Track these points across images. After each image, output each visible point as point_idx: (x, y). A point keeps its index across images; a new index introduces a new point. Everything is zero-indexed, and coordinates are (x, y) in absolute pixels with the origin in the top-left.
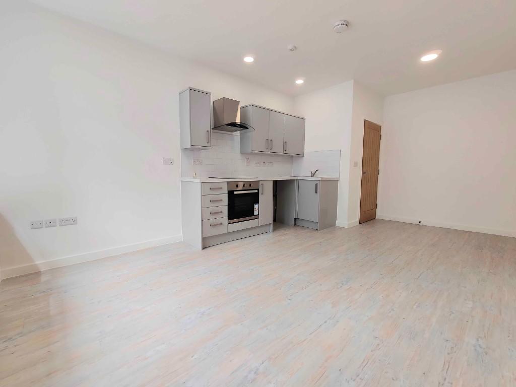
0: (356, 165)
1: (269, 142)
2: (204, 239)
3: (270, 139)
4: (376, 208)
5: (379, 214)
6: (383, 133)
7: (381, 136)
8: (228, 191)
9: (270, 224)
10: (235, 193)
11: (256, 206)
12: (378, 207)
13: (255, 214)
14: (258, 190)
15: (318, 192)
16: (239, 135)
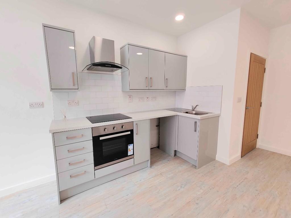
0: (239, 100)
1: (149, 81)
2: (60, 193)
3: (150, 78)
4: (257, 138)
5: (260, 143)
6: (267, 66)
7: (265, 69)
8: (93, 137)
9: (148, 160)
10: (101, 138)
11: (130, 147)
12: (258, 137)
13: (129, 154)
14: (132, 131)
15: (197, 131)
16: (120, 74)
